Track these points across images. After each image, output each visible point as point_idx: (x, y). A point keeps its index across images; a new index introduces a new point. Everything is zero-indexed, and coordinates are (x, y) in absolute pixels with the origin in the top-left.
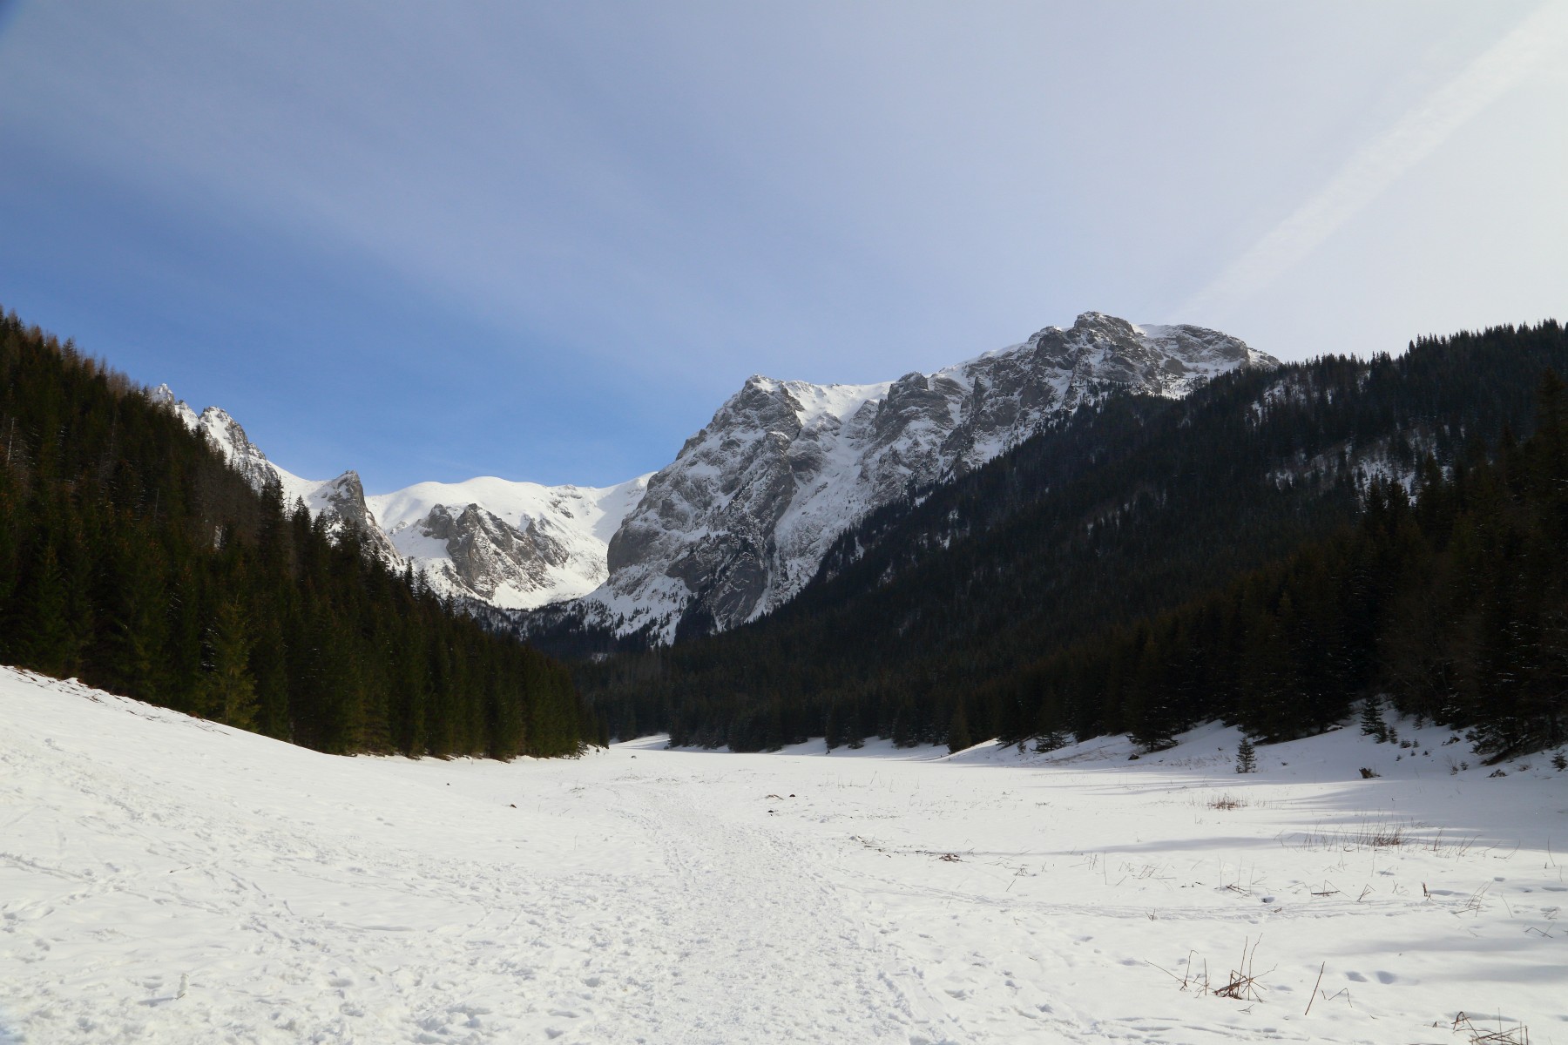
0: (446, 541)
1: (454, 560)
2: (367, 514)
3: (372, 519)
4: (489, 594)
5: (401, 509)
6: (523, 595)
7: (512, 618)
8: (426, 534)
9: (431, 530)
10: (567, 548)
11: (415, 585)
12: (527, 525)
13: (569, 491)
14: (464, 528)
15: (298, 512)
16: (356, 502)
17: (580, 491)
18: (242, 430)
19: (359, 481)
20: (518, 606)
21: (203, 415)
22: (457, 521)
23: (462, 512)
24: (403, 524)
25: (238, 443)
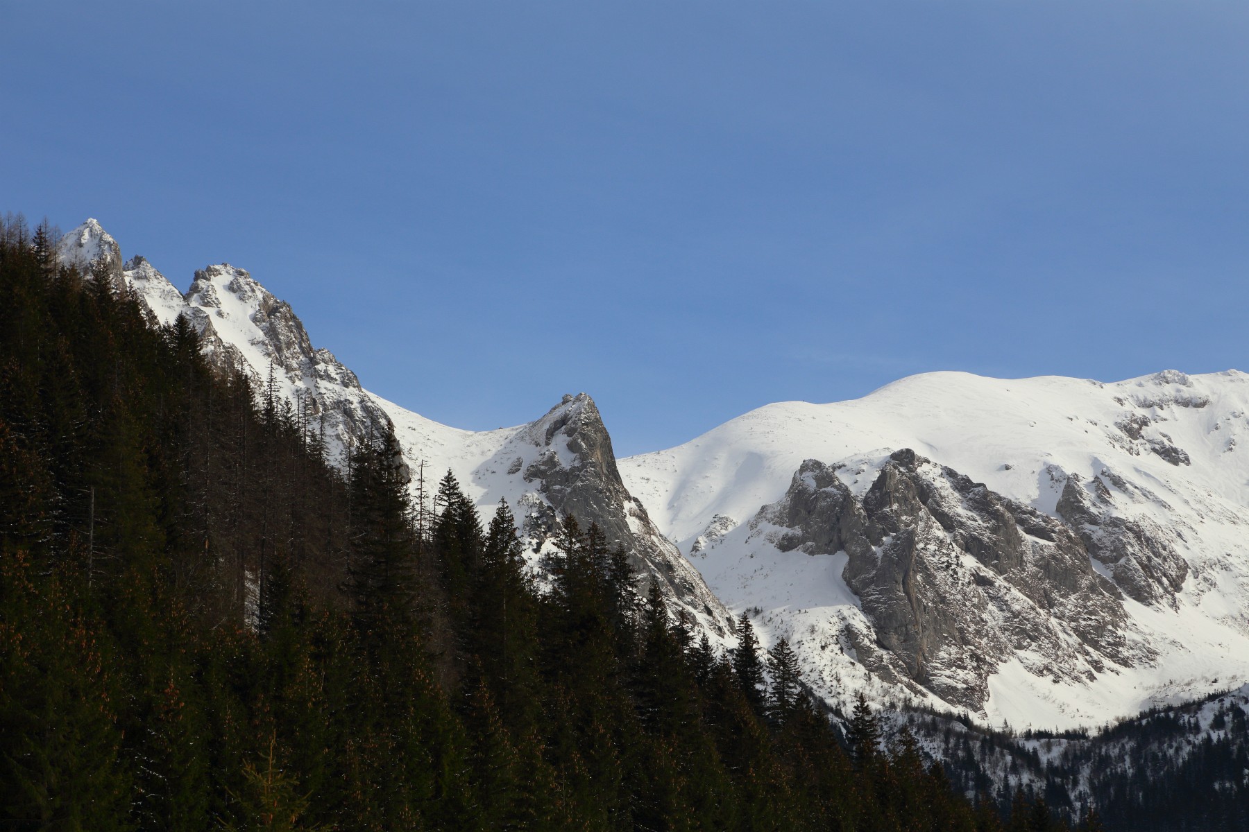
0: (842, 559)
1: (867, 609)
2: (628, 506)
3: (643, 516)
4: (974, 695)
5: (714, 482)
6: (1066, 691)
7: (1044, 758)
8: (787, 545)
9: (797, 531)
10: (1179, 549)
11: (767, 684)
12: (1057, 496)
13: (1169, 390)
14: (884, 518)
15: (447, 515)
16: (597, 475)
17: (1201, 385)
18: (294, 318)
19: (598, 420)
20: (1058, 724)
21: (195, 289)
22: (866, 501)
23: (876, 475)
24: (724, 522)
25: (287, 353)
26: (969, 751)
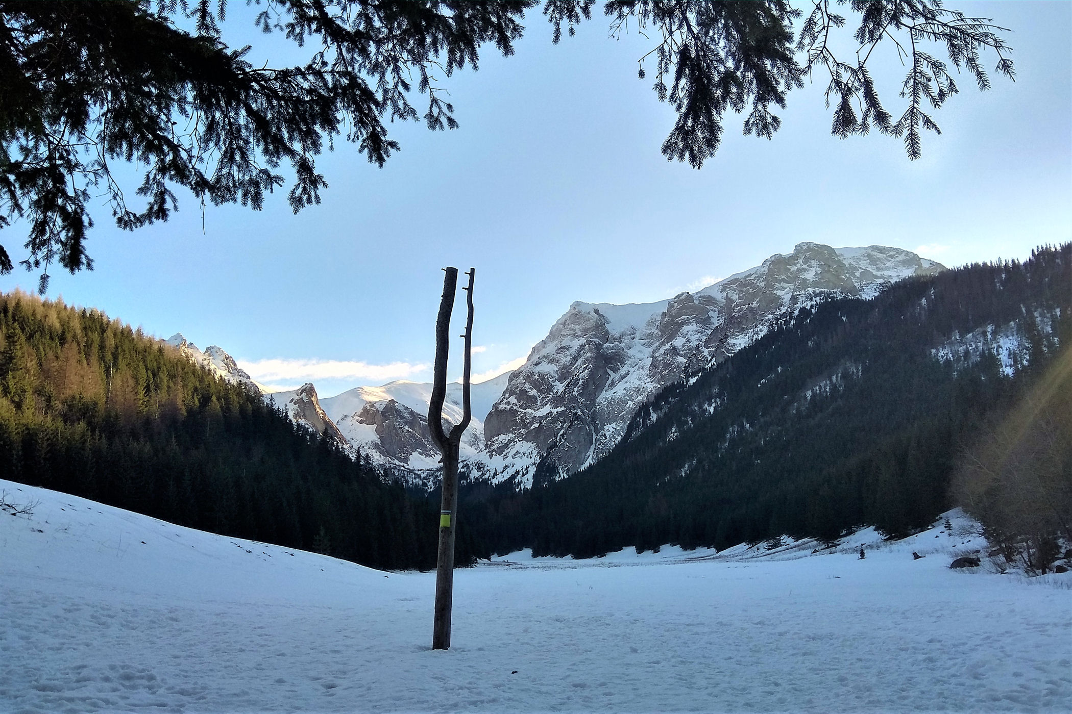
0: (375, 426)
4: (406, 460)
6: (428, 459)
7: (422, 476)
8: (361, 422)
9: (364, 419)
14: (386, 416)
22: (382, 412)
23: (385, 406)
26: (404, 474)
